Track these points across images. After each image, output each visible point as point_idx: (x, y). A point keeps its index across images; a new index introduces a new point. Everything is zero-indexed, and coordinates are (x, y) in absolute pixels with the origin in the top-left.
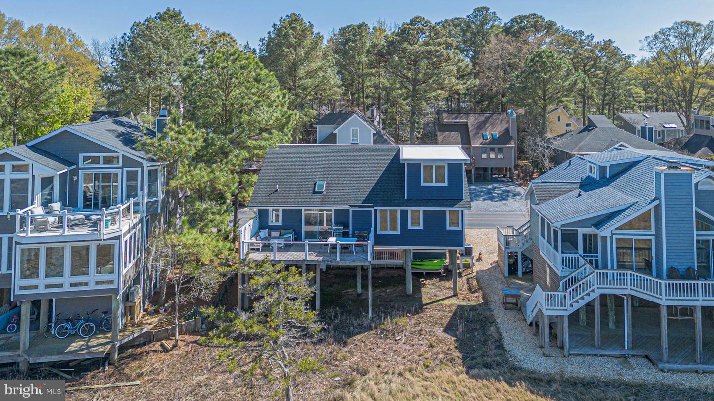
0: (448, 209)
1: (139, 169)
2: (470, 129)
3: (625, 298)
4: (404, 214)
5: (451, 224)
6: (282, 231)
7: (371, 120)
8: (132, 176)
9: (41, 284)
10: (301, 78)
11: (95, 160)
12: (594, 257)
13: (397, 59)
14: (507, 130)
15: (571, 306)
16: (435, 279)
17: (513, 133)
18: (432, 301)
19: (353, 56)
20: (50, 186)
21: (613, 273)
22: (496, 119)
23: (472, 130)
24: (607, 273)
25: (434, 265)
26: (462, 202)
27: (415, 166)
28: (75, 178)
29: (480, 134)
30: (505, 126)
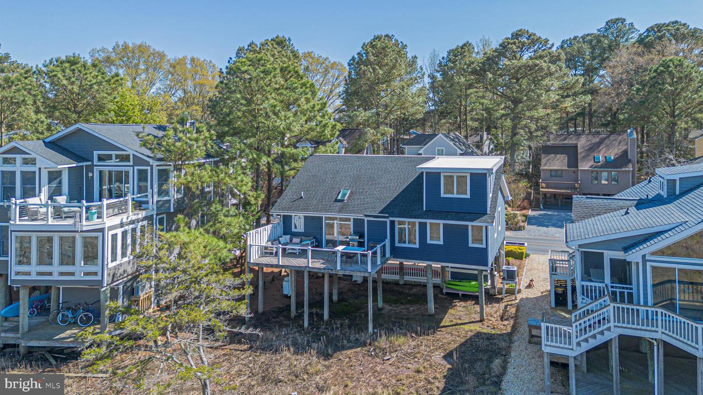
0: (470, 224)
1: (149, 168)
2: (579, 151)
3: (655, 343)
4: (423, 226)
5: (474, 241)
6: (304, 238)
8: (143, 176)
11: (108, 158)
12: (627, 288)
14: (625, 152)
15: (579, 344)
16: (469, 302)
17: (633, 155)
18: (452, 323)
20: (58, 180)
21: (647, 311)
22: (613, 140)
23: (582, 152)
24: (638, 311)
25: (470, 287)
26: (486, 216)
27: (434, 176)
28: (90, 175)
29: (591, 157)
30: (623, 148)
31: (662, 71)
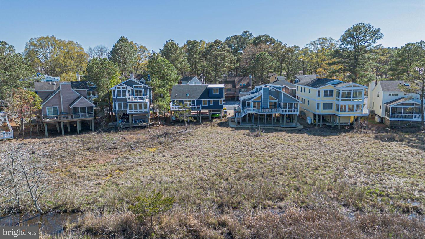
0: (219, 99)
1: (147, 89)
2: (236, 82)
3: (253, 113)
4: (209, 101)
5: (220, 103)
7: (201, 80)
8: (145, 91)
9: (133, 111)
10: (177, 65)
11: (137, 87)
12: (249, 106)
13: (209, 57)
14: (249, 82)
15: (242, 116)
17: (251, 83)
19: (193, 55)
20: (130, 92)
22: (245, 79)
24: (251, 109)
25: (217, 116)
26: (223, 98)
27: (211, 89)
28: (133, 91)
29: (239, 84)
30: (248, 81)
31: (259, 57)
